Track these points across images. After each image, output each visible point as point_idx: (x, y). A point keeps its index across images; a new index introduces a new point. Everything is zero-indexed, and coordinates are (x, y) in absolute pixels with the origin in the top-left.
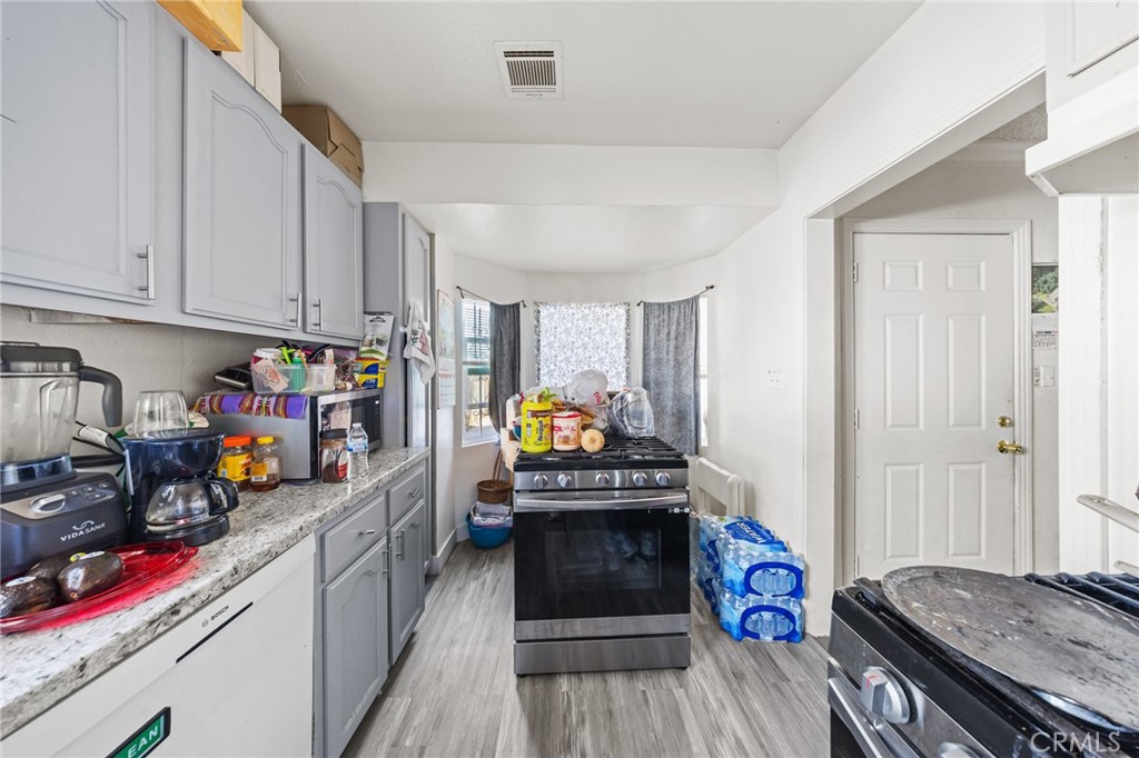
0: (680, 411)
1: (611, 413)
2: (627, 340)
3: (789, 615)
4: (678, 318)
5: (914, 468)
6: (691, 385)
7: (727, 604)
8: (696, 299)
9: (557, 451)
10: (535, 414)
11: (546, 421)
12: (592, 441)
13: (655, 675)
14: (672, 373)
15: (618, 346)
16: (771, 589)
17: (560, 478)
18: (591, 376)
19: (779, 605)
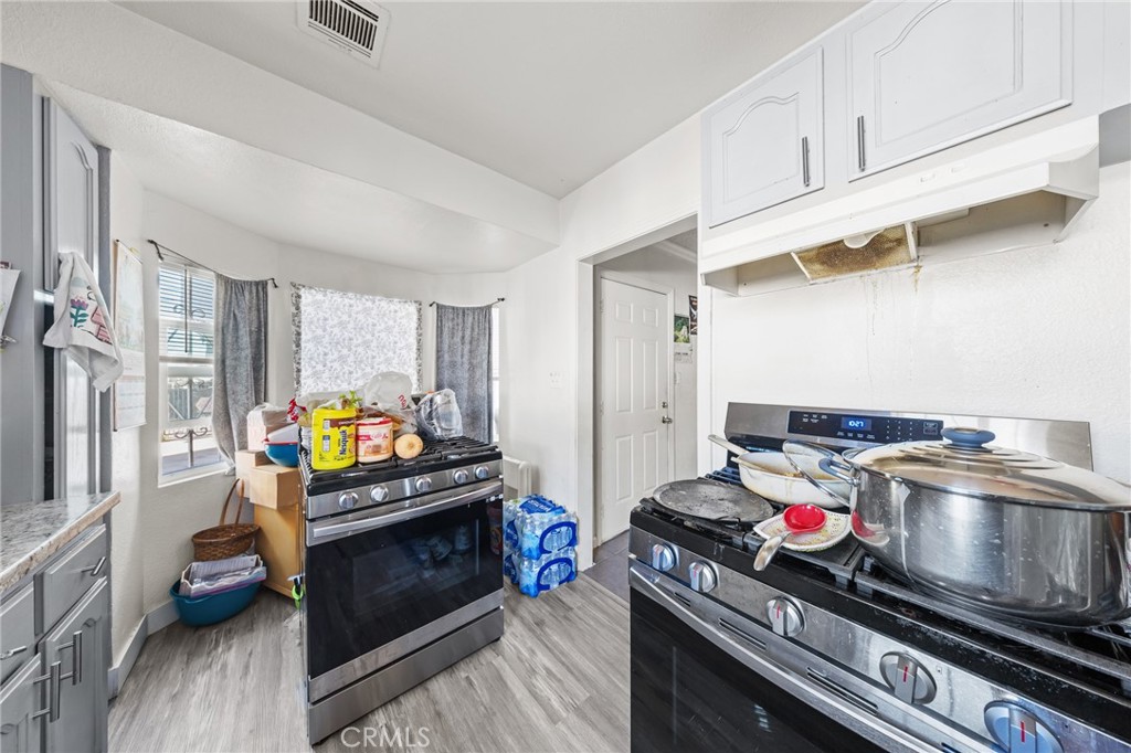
0: (473, 412)
1: (419, 416)
2: (419, 341)
3: (568, 561)
4: (473, 324)
5: (628, 438)
6: (485, 387)
7: (525, 570)
8: (489, 308)
9: (363, 464)
10: (335, 423)
11: (350, 430)
12: (409, 447)
13: (474, 659)
14: (467, 375)
15: (408, 346)
16: (555, 546)
17: (373, 492)
18: (395, 378)
19: (562, 556)
